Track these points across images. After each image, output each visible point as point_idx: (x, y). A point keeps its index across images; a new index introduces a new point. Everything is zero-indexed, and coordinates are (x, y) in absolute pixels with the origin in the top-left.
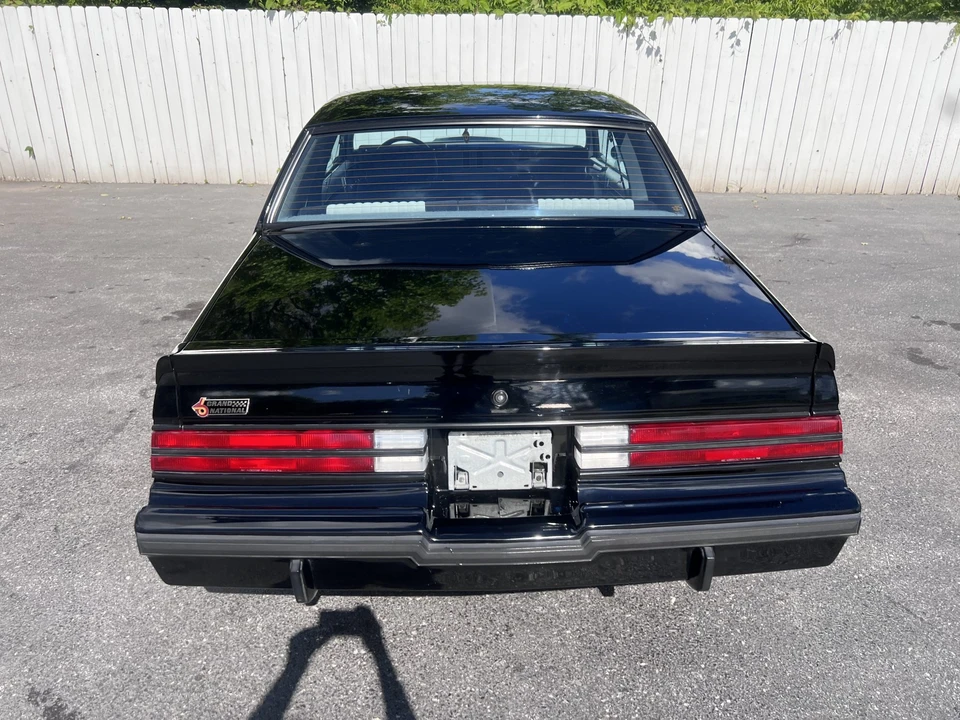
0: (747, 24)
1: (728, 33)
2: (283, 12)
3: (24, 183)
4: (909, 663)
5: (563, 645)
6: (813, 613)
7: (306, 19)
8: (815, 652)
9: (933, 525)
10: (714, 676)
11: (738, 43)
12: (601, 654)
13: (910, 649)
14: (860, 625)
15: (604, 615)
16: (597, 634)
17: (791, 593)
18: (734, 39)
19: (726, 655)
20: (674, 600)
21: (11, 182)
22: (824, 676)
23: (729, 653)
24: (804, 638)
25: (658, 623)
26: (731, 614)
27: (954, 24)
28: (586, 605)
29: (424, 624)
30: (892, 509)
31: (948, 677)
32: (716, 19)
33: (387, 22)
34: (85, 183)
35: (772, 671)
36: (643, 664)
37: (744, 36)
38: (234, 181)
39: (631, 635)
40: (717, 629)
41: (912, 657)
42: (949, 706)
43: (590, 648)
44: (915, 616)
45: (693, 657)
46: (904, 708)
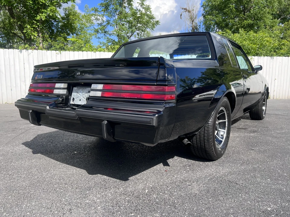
2: (25, 50)
4: (241, 199)
5: (96, 212)
6: (202, 188)
7: (32, 52)
8: (205, 200)
9: (239, 161)
10: (164, 214)
12: (113, 213)
13: (240, 195)
14: (220, 190)
15: (116, 199)
16: (112, 206)
17: (193, 184)
19: (169, 206)
20: (147, 191)
22: (209, 208)
23: (170, 205)
24: (200, 196)
25: (140, 199)
26: (170, 193)
28: (109, 197)
29: (28, 214)
30: (224, 158)
31: (257, 202)
33: (60, 53)
35: (188, 209)
36: (132, 215)
38: (4, 103)
39: (128, 205)
40: (165, 198)
41: (242, 197)
42: (260, 211)
43: (108, 212)
44: (239, 185)
45: (155, 209)
46: (243, 214)
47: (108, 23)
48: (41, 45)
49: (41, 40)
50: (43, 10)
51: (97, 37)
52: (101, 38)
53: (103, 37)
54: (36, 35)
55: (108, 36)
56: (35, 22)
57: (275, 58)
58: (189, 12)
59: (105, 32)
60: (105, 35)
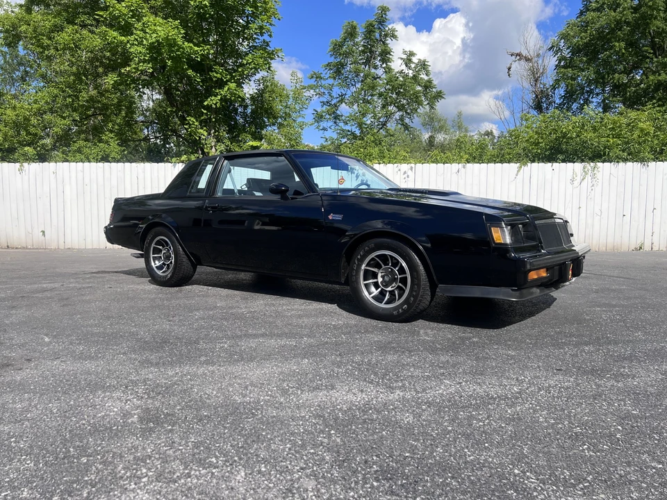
0: (412, 168)
1: (402, 172)
3: (37, 249)
11: (408, 177)
18: (406, 175)
21: (30, 249)
27: (518, 164)
32: (396, 165)
34: (69, 249)
37: (410, 173)
47: (341, 101)
48: (214, 149)
49: (212, 141)
50: (217, 91)
51: (321, 128)
52: (329, 129)
53: (332, 127)
54: (206, 134)
55: (341, 124)
56: (205, 112)
57: (652, 164)
58: (528, 60)
59: (337, 117)
60: (335, 123)
